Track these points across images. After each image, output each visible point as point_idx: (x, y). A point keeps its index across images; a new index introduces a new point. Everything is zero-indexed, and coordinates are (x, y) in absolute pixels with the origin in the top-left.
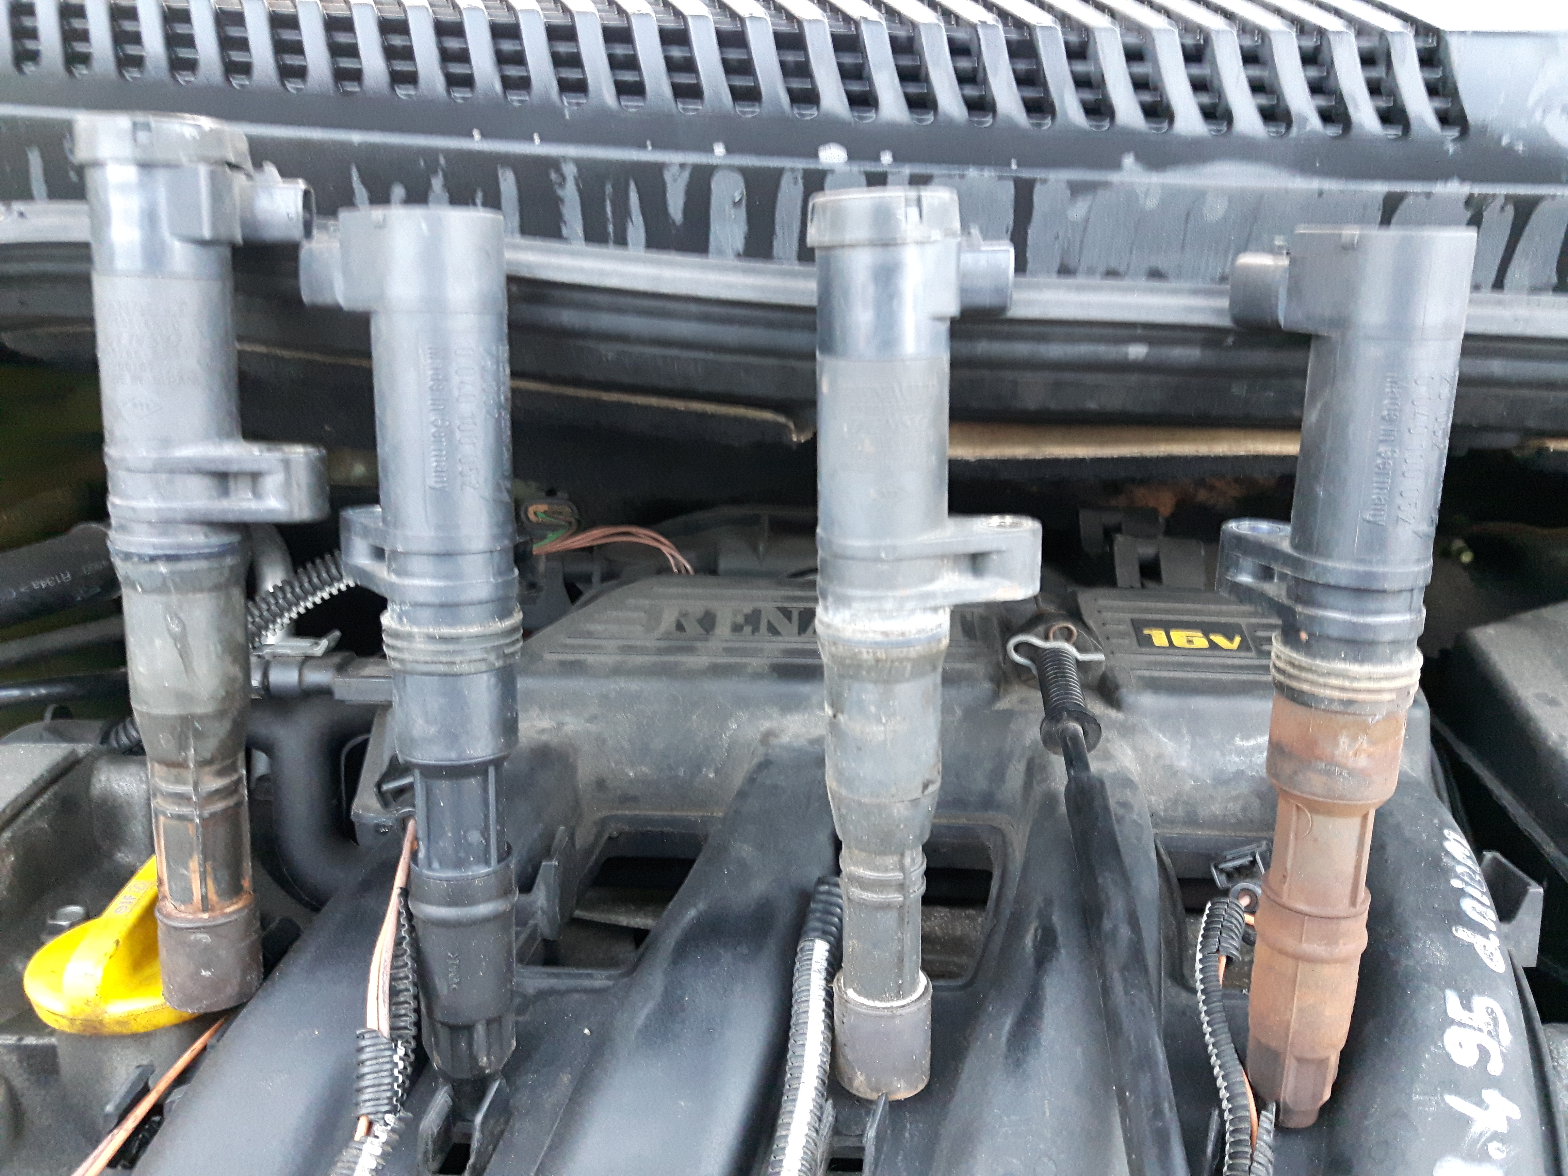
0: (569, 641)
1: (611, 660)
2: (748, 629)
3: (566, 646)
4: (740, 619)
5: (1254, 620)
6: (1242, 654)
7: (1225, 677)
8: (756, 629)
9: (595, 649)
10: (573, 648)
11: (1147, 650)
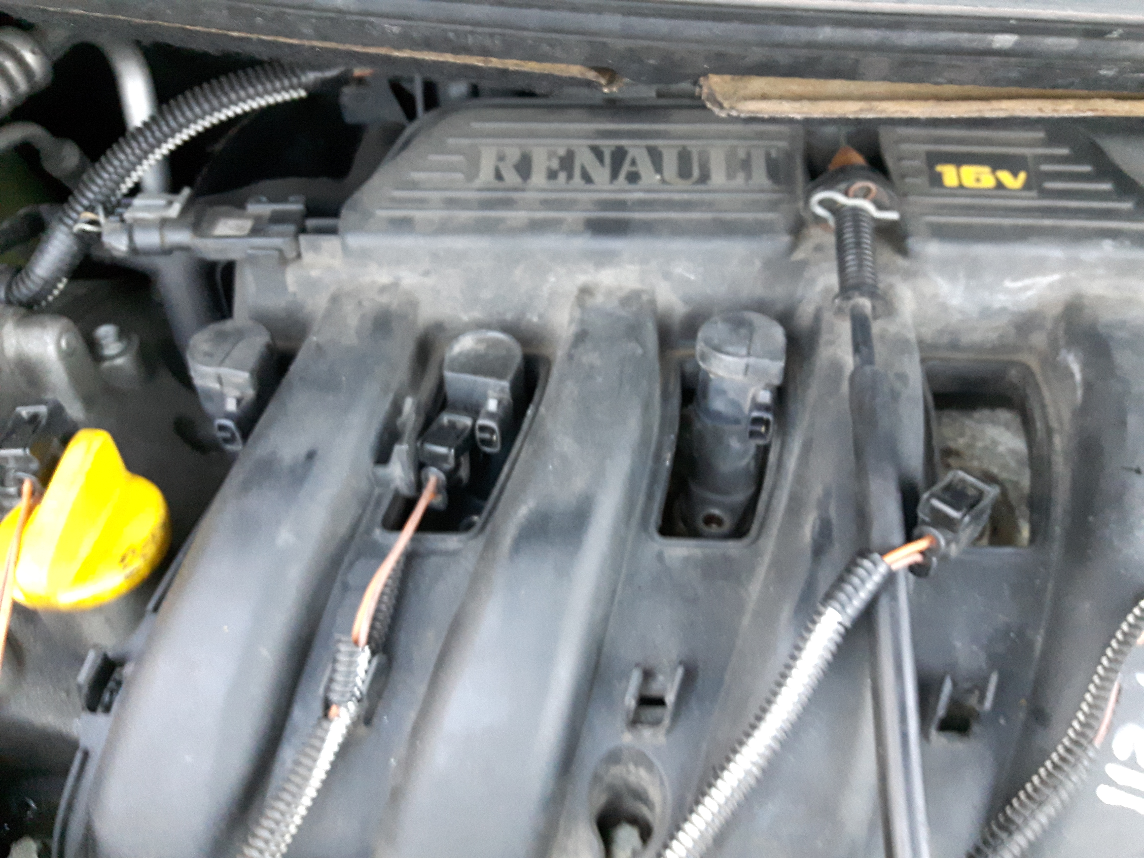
0: (398, 194)
1: (436, 215)
2: (562, 176)
3: (394, 200)
4: (555, 164)
5: (1040, 151)
6: (1025, 194)
7: (1007, 222)
8: (570, 177)
9: (421, 203)
10: (401, 203)
11: (936, 190)
